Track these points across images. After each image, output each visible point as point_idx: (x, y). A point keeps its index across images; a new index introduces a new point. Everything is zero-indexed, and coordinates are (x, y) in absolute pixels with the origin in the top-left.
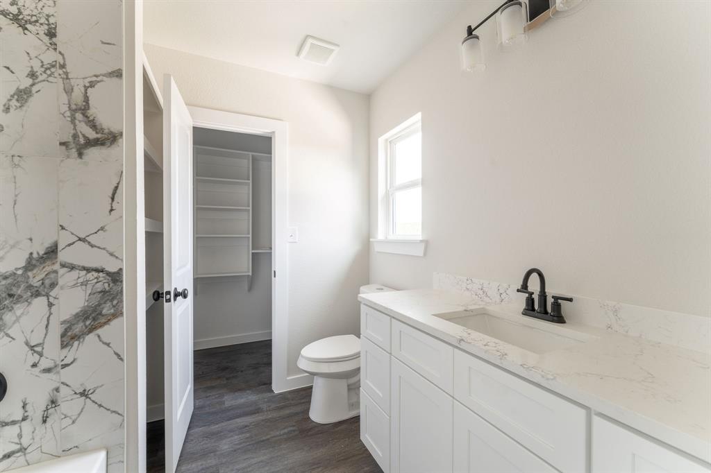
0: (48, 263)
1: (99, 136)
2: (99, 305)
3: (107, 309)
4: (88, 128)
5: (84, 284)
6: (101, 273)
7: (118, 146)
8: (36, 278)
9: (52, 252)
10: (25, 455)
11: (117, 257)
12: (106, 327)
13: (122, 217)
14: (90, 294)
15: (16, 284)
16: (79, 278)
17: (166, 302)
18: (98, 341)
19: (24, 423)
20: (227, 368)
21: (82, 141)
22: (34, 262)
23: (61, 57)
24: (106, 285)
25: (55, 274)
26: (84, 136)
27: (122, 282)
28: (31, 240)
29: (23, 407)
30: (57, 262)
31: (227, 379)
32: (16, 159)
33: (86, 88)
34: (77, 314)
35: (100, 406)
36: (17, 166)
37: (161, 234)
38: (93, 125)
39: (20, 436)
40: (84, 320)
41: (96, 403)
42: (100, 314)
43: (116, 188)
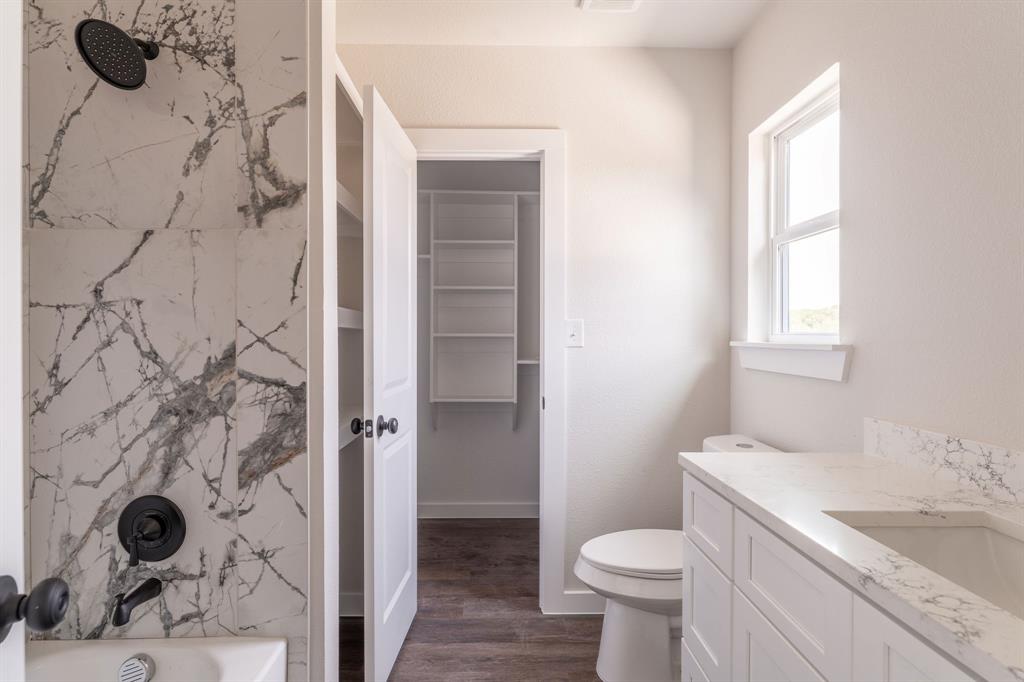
0: (226, 371)
1: (280, 193)
2: (280, 433)
3: (288, 441)
4: (268, 183)
5: (263, 401)
6: (282, 389)
7: (302, 204)
8: (214, 390)
9: (231, 356)
10: (202, 622)
11: (300, 366)
12: (287, 465)
13: (305, 307)
14: (269, 417)
15: (195, 398)
16: (257, 393)
17: (367, 436)
18: (278, 484)
19: (201, 580)
20: (474, 556)
21: (261, 202)
22: (212, 370)
23: (239, 91)
24: (287, 405)
25: (232, 387)
26: (263, 195)
27: (305, 401)
28: (209, 339)
29: (201, 559)
30: (234, 370)
31: (473, 573)
32: (195, 234)
33: (266, 127)
34: (255, 443)
35: (280, 576)
36: (195, 243)
37: (360, 332)
38: (274, 180)
39: (198, 596)
40: (263, 454)
41: (276, 572)
42: (280, 446)
43: (299, 265)
